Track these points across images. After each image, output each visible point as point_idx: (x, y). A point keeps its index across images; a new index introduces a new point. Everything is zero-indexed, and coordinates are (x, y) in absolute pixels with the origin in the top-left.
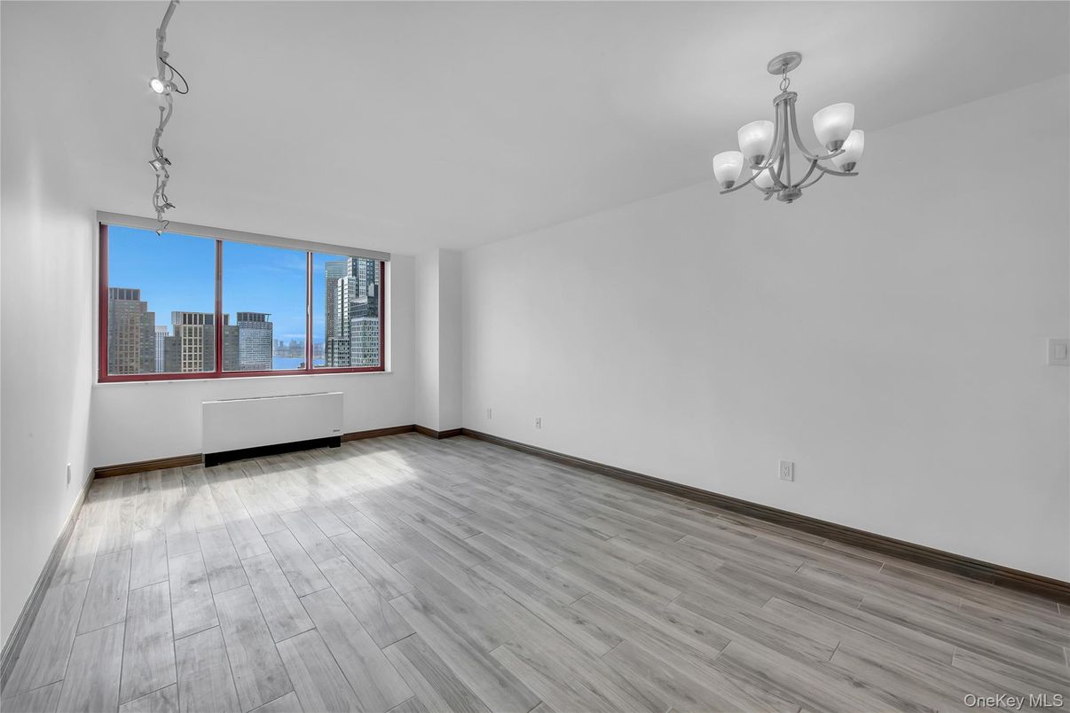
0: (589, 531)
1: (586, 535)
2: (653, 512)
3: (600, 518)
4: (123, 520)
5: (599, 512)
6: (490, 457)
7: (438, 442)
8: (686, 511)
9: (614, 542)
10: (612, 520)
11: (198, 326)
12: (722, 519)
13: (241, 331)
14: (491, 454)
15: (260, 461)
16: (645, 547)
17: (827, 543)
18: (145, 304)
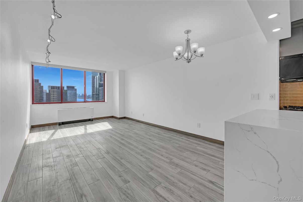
0: (150, 139)
1: (149, 140)
2: (167, 136)
3: (154, 137)
4: (39, 137)
5: (154, 135)
6: (131, 124)
7: (118, 120)
8: (176, 135)
9: (155, 141)
10: (157, 137)
11: (56, 90)
12: (184, 137)
13: (68, 91)
14: (131, 123)
15: (72, 124)
16: (162, 142)
17: (206, 142)
18: (40, 84)
